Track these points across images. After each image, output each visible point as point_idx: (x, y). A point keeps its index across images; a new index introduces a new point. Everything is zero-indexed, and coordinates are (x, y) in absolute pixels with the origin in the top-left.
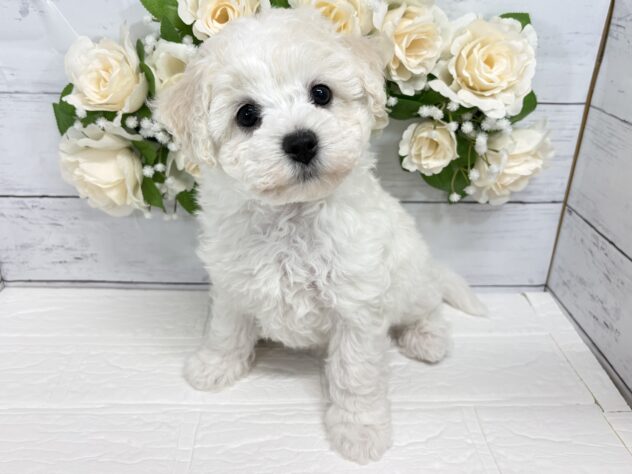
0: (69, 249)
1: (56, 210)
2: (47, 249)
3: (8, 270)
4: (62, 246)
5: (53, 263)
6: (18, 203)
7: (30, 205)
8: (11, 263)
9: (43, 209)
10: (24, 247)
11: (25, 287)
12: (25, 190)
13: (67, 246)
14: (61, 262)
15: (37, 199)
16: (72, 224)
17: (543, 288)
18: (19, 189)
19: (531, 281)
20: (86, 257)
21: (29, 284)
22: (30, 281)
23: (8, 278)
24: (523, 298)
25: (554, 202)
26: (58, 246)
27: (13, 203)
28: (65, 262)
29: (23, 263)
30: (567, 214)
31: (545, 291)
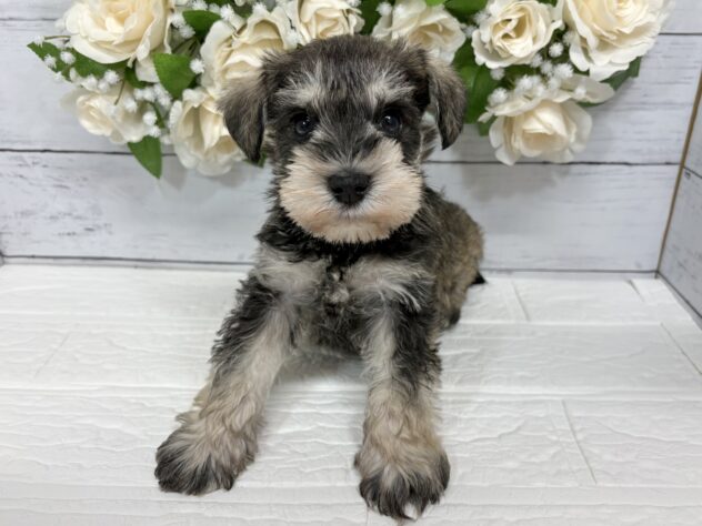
0: (79, 218)
1: (61, 168)
2: (52, 218)
3: (7, 242)
4: (70, 214)
5: (60, 234)
6: (16, 158)
7: (29, 161)
8: (11, 233)
9: (45, 166)
10: (25, 214)
11: (27, 264)
12: (24, 142)
13: (75, 214)
14: (69, 234)
15: (39, 154)
16: (81, 186)
17: (653, 274)
18: (16, 142)
20: (99, 227)
21: (31, 260)
22: (33, 257)
23: (8, 253)
24: (630, 287)
25: (668, 164)
26: (65, 214)
27: (11, 159)
28: (74, 234)
29: (25, 234)
30: (684, 178)
31: (656, 277)
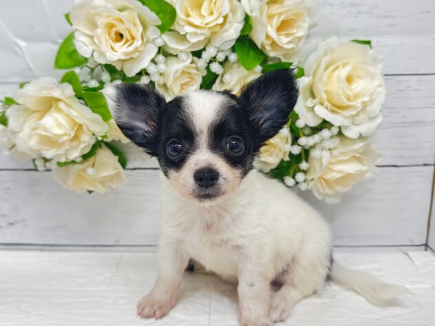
0: (4, 216)
13: (2, 213)
16: (6, 193)
17: (424, 247)
19: (411, 241)
20: (17, 222)
24: (406, 257)
25: (425, 165)
31: (426, 250)
